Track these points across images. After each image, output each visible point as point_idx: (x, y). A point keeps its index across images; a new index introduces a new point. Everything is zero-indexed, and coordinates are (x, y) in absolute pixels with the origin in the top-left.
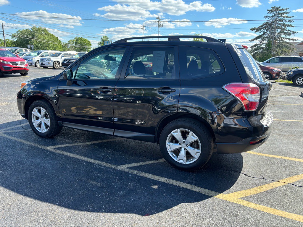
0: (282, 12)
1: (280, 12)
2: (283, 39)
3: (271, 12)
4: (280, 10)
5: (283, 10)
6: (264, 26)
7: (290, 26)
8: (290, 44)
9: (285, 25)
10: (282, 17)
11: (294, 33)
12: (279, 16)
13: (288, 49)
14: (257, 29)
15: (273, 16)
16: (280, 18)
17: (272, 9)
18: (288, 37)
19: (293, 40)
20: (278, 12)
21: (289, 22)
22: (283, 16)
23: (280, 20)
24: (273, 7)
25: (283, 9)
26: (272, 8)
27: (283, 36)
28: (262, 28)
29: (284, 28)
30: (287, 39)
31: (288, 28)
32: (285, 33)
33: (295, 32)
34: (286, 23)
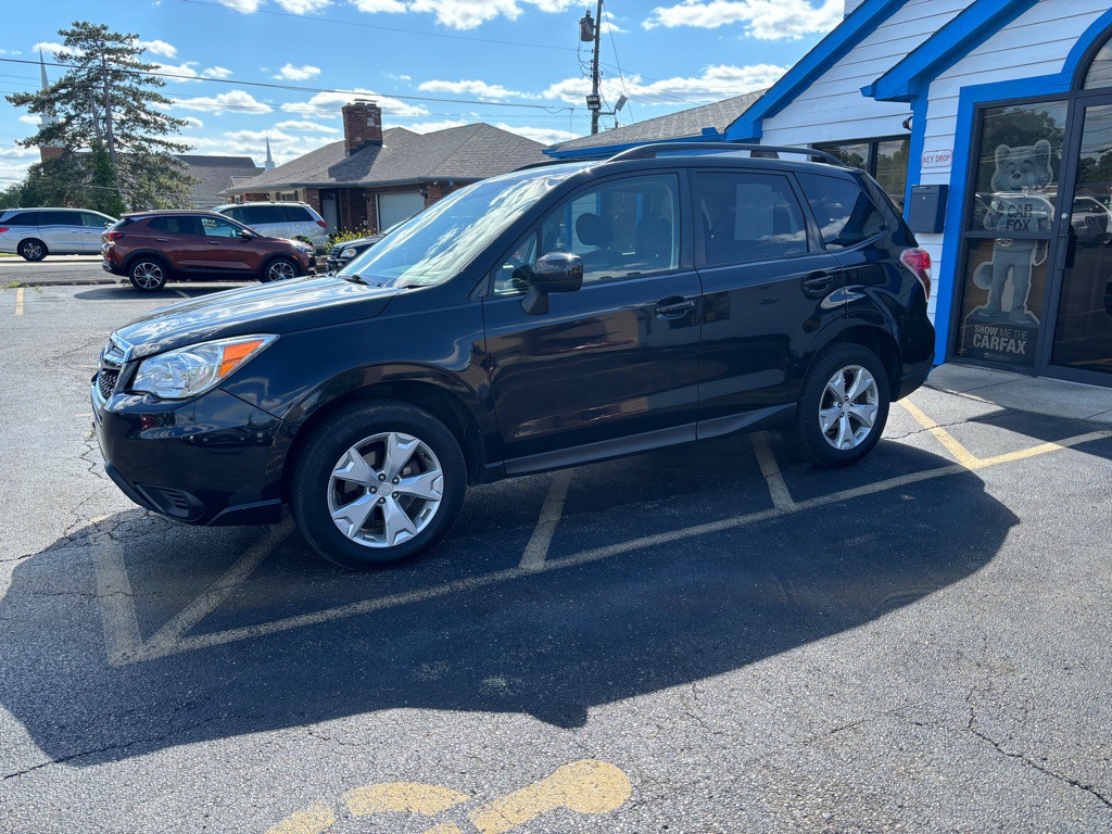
0: (114, 46)
1: (109, 44)
2: (145, 144)
3: (79, 39)
4: (108, 40)
5: (117, 37)
6: (63, 91)
7: (155, 97)
8: (175, 163)
9: (136, 95)
10: (121, 62)
11: (176, 123)
12: (109, 60)
13: (171, 178)
14: (38, 99)
15: (89, 57)
16: (114, 66)
17: (76, 29)
18: (159, 137)
19: (179, 147)
20: (103, 45)
21: (150, 84)
22: (122, 59)
23: (117, 75)
24: (81, 23)
25: (116, 34)
26: (77, 25)
27: (140, 132)
28: (57, 99)
29: (135, 104)
30: (160, 142)
31: (151, 105)
32: (146, 123)
33: (180, 123)
34: (142, 88)
